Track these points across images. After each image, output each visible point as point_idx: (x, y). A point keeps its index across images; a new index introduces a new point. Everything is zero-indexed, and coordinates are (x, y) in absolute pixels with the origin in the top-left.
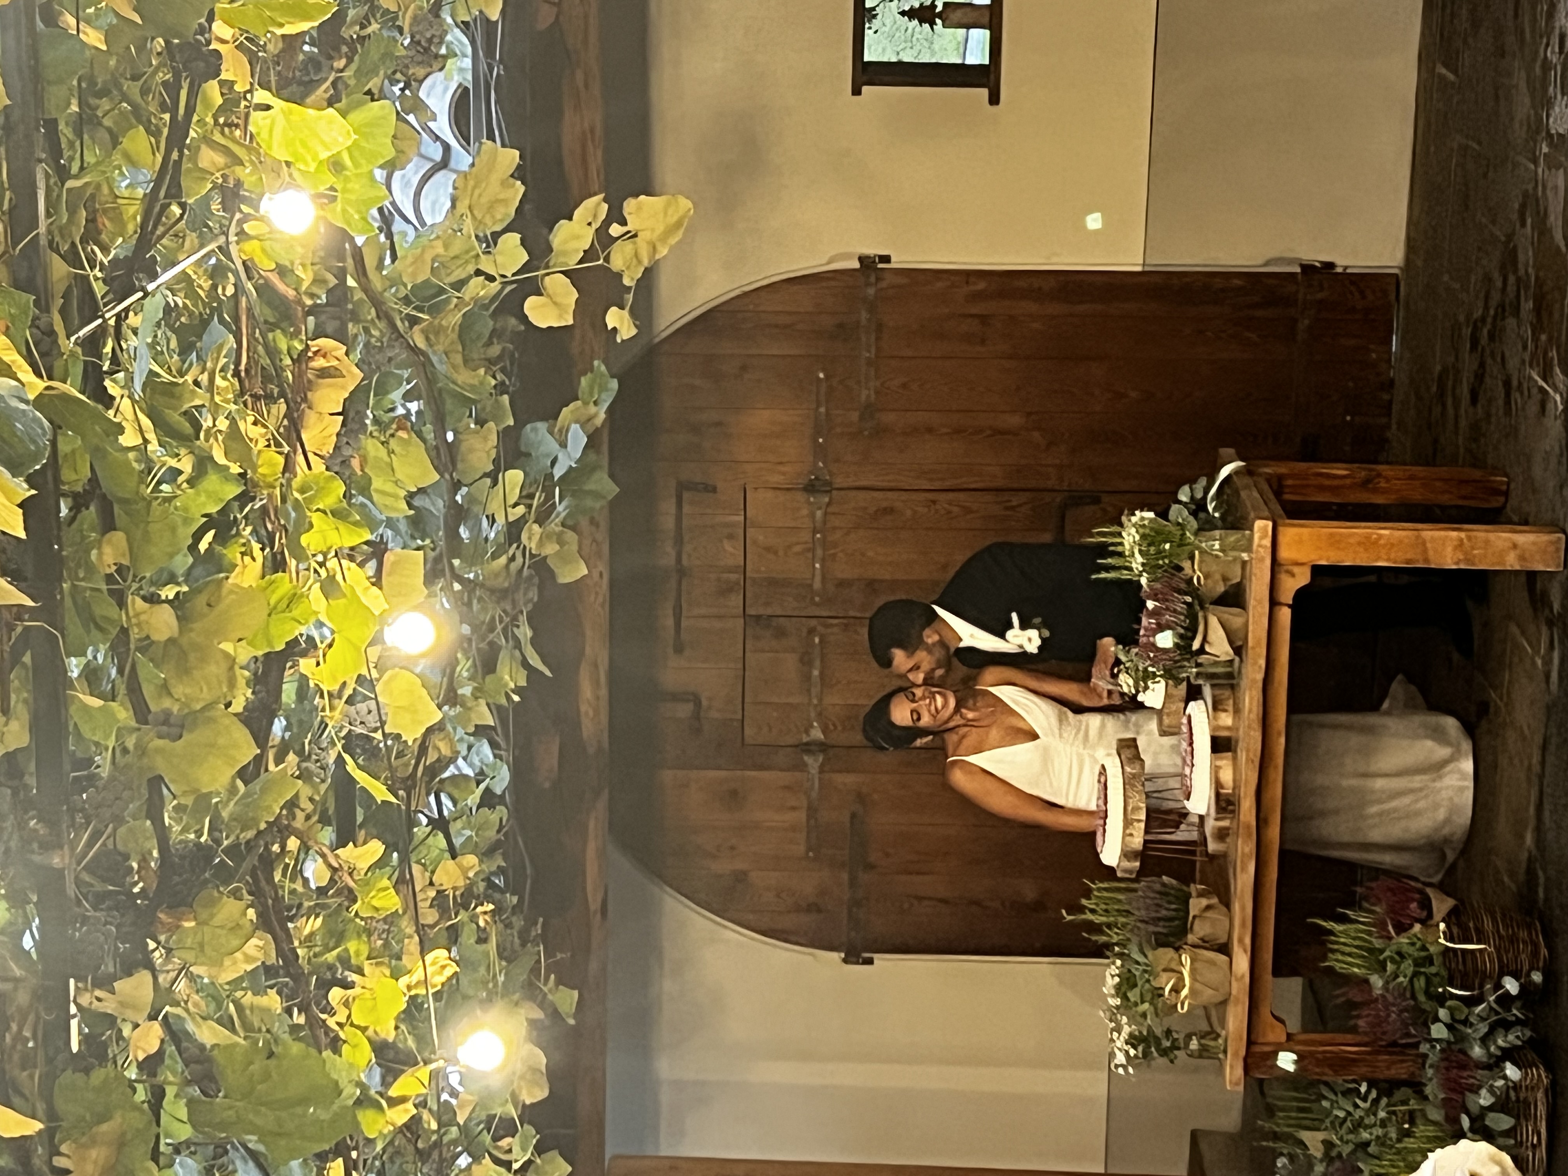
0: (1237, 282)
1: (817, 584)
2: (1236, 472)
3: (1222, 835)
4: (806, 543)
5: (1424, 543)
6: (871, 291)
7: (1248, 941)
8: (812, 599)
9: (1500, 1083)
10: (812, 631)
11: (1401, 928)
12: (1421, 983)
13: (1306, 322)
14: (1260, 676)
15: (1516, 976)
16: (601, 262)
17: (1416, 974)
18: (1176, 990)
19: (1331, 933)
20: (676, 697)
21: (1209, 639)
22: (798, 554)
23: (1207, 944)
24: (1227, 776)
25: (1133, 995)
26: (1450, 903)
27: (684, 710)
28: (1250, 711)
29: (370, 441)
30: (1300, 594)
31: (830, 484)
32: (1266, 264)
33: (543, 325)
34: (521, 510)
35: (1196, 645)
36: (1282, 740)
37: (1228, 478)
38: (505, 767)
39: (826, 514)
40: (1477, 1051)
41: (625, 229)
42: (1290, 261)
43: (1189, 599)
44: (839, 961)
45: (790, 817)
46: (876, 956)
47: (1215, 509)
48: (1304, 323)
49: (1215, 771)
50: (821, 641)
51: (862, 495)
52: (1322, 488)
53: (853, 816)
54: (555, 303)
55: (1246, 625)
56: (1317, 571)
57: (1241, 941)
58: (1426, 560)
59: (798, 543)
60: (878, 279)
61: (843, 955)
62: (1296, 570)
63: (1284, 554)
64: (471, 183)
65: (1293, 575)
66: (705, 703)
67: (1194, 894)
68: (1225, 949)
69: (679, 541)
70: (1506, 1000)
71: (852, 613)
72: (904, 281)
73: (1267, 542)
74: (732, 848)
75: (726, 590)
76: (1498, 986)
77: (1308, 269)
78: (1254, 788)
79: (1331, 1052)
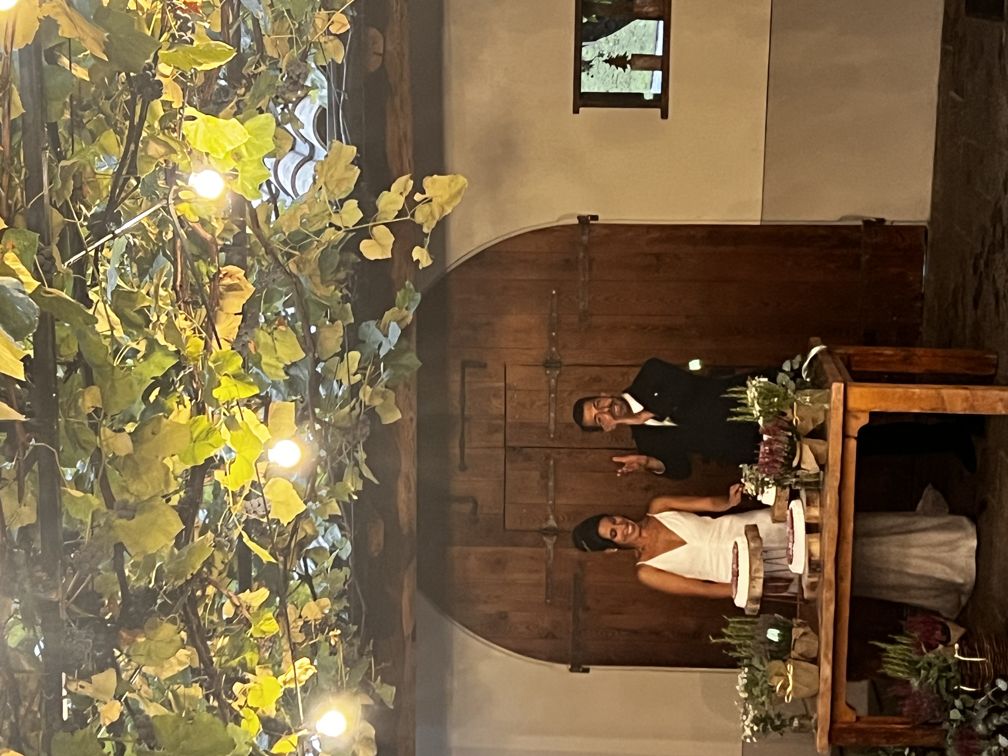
0: (821, 232)
1: (552, 427)
2: (821, 352)
3: (813, 587)
4: (545, 400)
5: (942, 398)
6: (585, 238)
7: (830, 656)
8: (549, 436)
9: (995, 748)
10: (548, 458)
11: (930, 648)
12: (943, 683)
13: (867, 257)
14: (836, 484)
15: (1005, 678)
16: (409, 217)
17: (939, 678)
18: (784, 687)
19: (884, 650)
20: (462, 500)
21: (803, 460)
22: (539, 407)
23: (804, 657)
24: (816, 548)
25: (756, 691)
26: (962, 631)
27: (467, 508)
28: (830, 506)
29: (261, 332)
30: (863, 430)
31: (560, 362)
32: (840, 220)
33: (372, 259)
34: (358, 377)
35: (795, 463)
36: (852, 524)
37: (816, 356)
38: (349, 543)
39: (557, 382)
40: (980, 728)
41: (423, 197)
42: (857, 218)
43: (790, 434)
44: (567, 670)
45: (535, 577)
46: (591, 667)
47: (807, 377)
48: (865, 258)
49: (808, 546)
50: (554, 463)
51: (580, 370)
52: (878, 363)
53: (576, 577)
54: (379, 244)
55: (827, 451)
56: (873, 415)
57: (826, 656)
58: (945, 409)
59: (539, 401)
60: (590, 231)
61: (569, 666)
62: (859, 415)
63: (852, 404)
64: (326, 167)
65: (857, 418)
66: (479, 503)
67: (795, 625)
68: (815, 661)
69: (463, 399)
70: (998, 694)
71: (575, 445)
72: (606, 231)
73: (841, 397)
74: (498, 597)
75: (493, 430)
76: (994, 685)
77: (867, 223)
78: (833, 556)
79: (885, 729)
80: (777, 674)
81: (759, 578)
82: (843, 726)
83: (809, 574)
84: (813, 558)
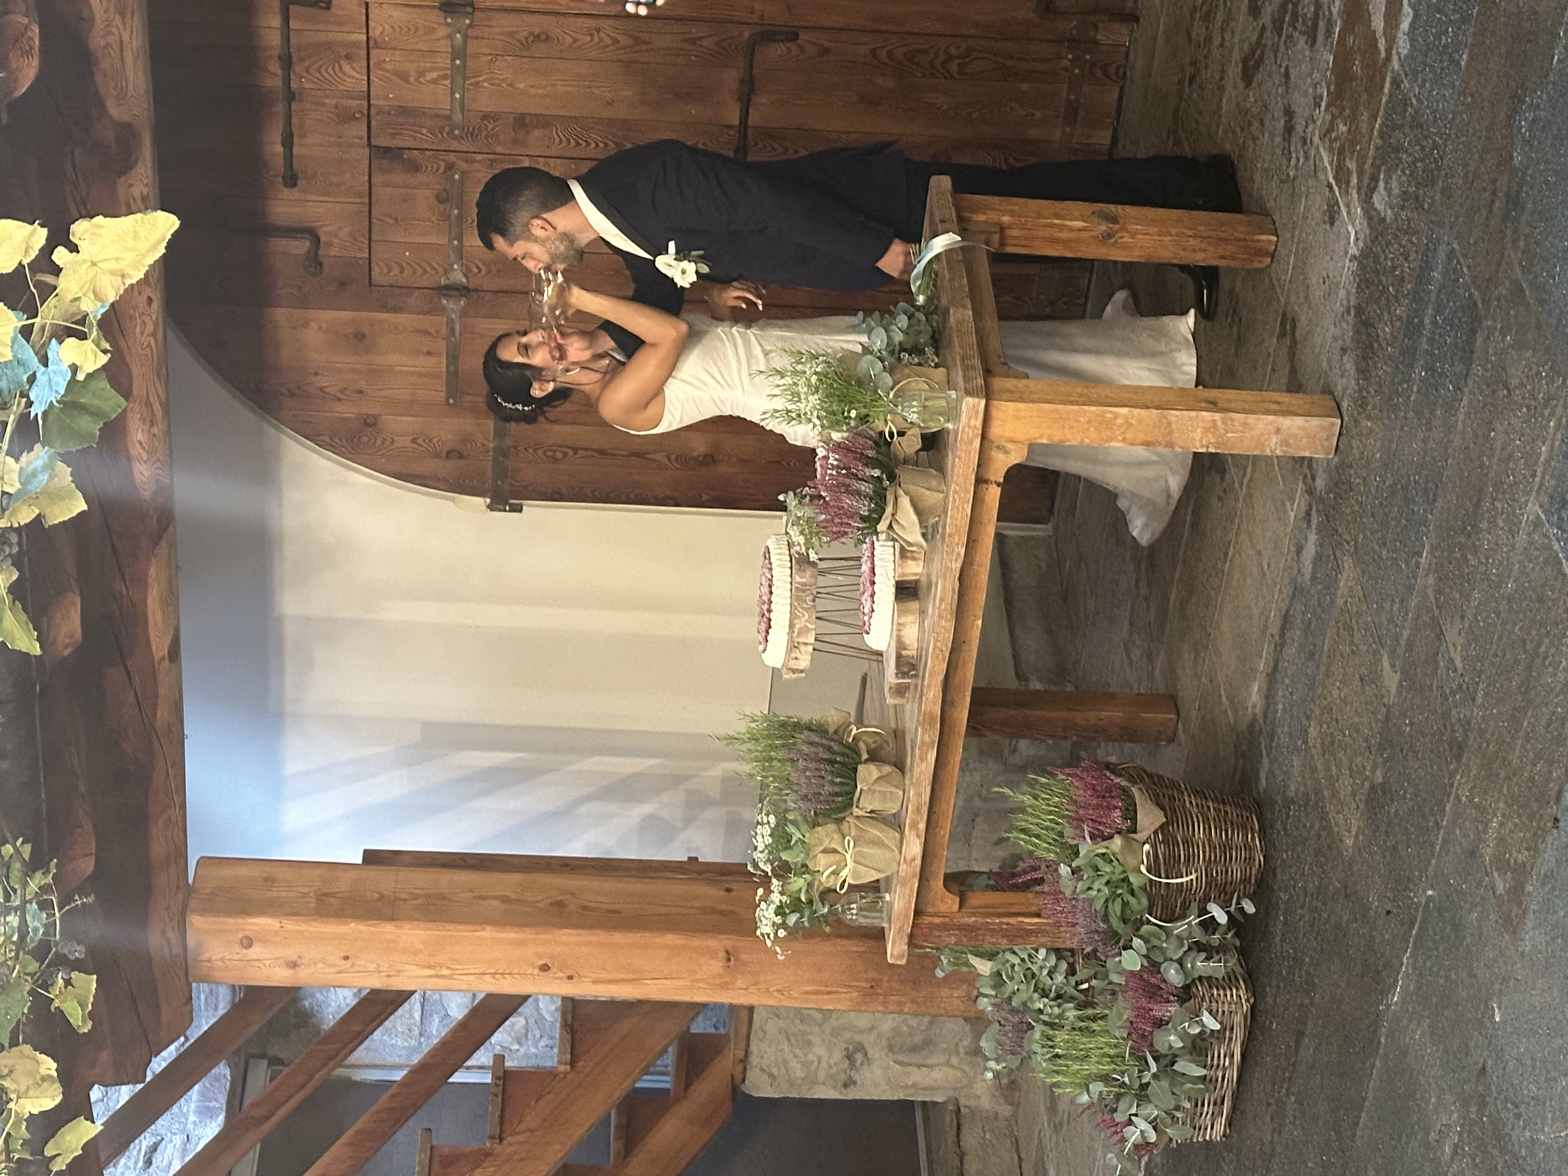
1: (458, 117)
3: (900, 691)
4: (444, 69)
8: (451, 132)
9: (1195, 1029)
10: (450, 167)
11: (1100, 837)
12: (1116, 908)
15: (1225, 905)
17: (1111, 897)
18: (835, 873)
20: (290, 232)
21: (898, 517)
22: (434, 81)
24: (911, 634)
26: (1160, 817)
27: (300, 247)
30: (1013, 472)
31: (472, 4)
35: (882, 528)
37: (937, 259)
39: (466, 37)
40: (1173, 975)
43: (876, 473)
44: (484, 506)
45: (428, 362)
46: (525, 503)
49: (898, 626)
50: (461, 178)
51: (511, 19)
55: (945, 503)
59: (433, 69)
61: (488, 500)
62: (1010, 447)
63: (996, 430)
65: (1006, 452)
66: (323, 238)
67: (865, 756)
68: (896, 825)
69: (287, 62)
70: (1210, 925)
71: (499, 149)
73: (979, 423)
74: (360, 392)
75: (346, 117)
76: (1203, 911)
78: (942, 677)
79: (1008, 924)
80: (825, 851)
82: (937, 920)
83: (897, 677)
84: (904, 653)
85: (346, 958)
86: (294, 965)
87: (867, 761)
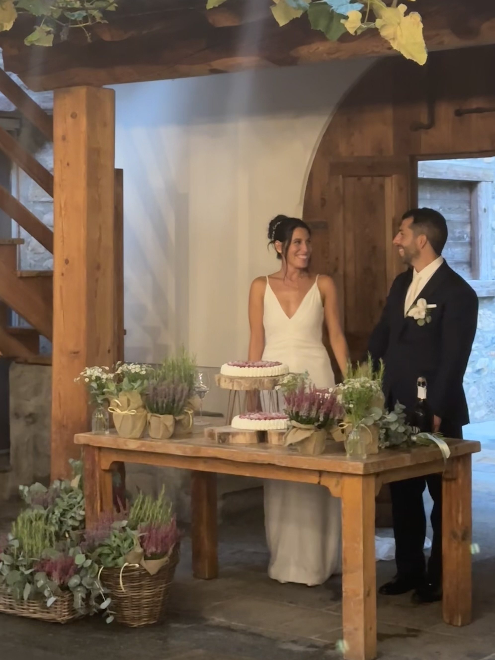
3: (211, 435)
7: (143, 449)
11: (143, 540)
12: (106, 550)
14: (276, 462)
15: (110, 607)
21: (299, 431)
24: (240, 440)
26: (153, 572)
30: (326, 490)
40: (74, 581)
43: (321, 419)
49: (242, 433)
55: (309, 455)
57: (145, 445)
62: (339, 488)
63: (347, 480)
65: (336, 486)
68: (143, 435)
70: (100, 599)
73: (350, 471)
76: (107, 596)
78: (219, 455)
79: (96, 495)
80: (129, 400)
81: (233, 385)
82: (97, 459)
83: (218, 433)
84: (230, 437)
85: (68, 164)
86: (64, 138)
87: (175, 419)
